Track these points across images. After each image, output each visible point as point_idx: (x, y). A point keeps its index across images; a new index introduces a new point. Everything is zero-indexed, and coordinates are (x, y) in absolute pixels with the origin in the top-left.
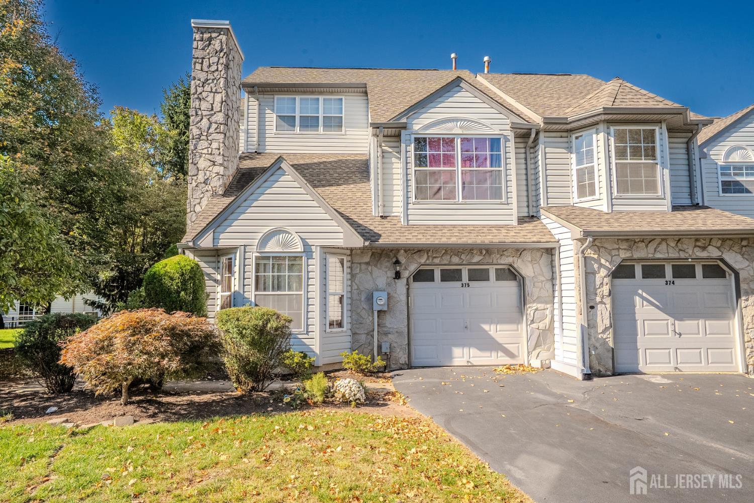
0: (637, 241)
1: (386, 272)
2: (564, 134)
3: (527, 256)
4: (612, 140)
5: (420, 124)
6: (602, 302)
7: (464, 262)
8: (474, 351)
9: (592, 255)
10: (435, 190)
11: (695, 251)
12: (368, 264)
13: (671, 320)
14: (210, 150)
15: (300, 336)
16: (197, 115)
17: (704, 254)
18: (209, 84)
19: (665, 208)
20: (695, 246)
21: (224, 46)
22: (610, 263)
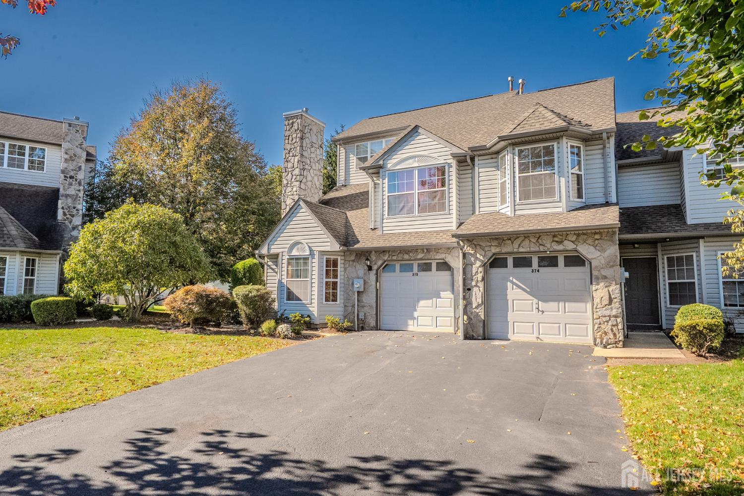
0: (505, 239)
1: (364, 266)
2: (494, 156)
3: (455, 253)
4: (517, 158)
6: (476, 286)
7: (412, 259)
9: (470, 251)
10: (400, 208)
11: (552, 245)
12: (353, 261)
13: (535, 301)
14: (292, 192)
15: (308, 306)
16: (286, 171)
17: (562, 247)
18: (292, 151)
19: (560, 210)
20: (553, 241)
21: (300, 126)
22: (484, 257)
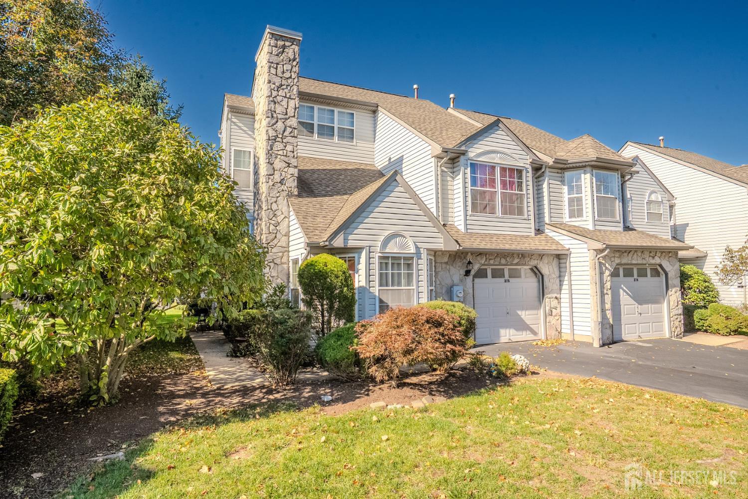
1: (459, 270)
2: (560, 171)
3: (545, 260)
4: (594, 179)
5: (473, 152)
6: (607, 294)
7: (507, 263)
8: (512, 331)
11: (649, 259)
12: (447, 263)
13: (637, 304)
14: (285, 151)
16: (272, 117)
17: (653, 262)
18: (283, 89)
20: (650, 256)
21: (297, 56)
22: (611, 267)
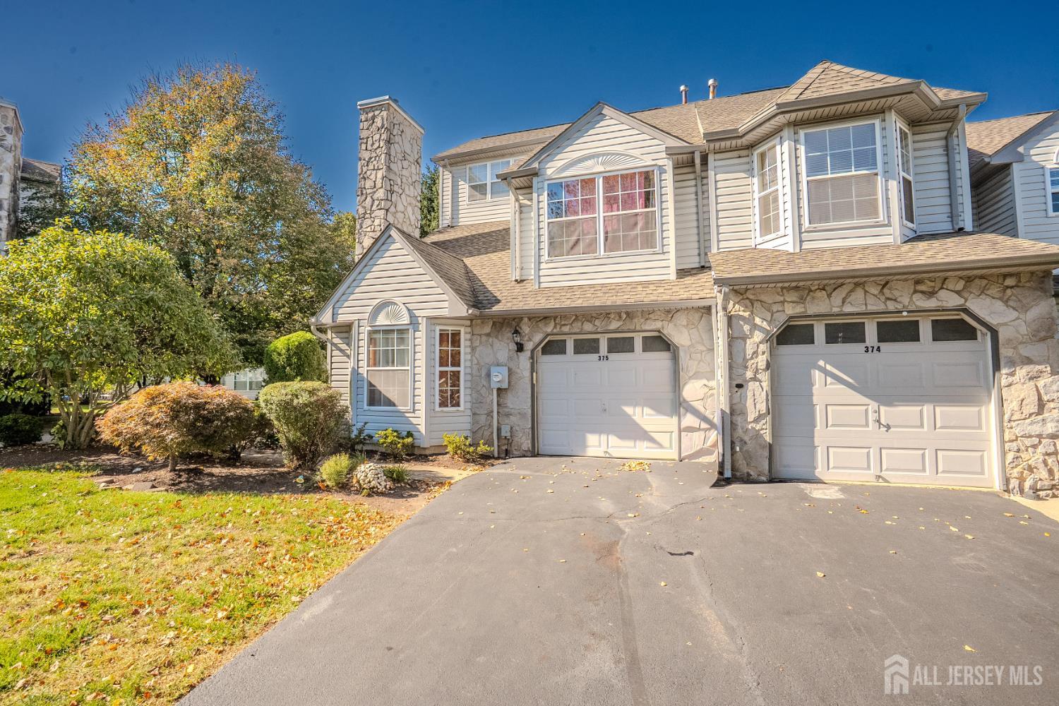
0: (813, 288)
1: (508, 344)
2: (743, 153)
3: (682, 319)
4: (802, 149)
5: (554, 168)
6: (754, 379)
7: (599, 330)
8: (613, 440)
9: (741, 313)
10: (571, 244)
11: (914, 299)
12: (488, 335)
13: (873, 405)
14: (373, 227)
15: (407, 415)
16: (362, 194)
17: (931, 303)
18: (372, 162)
19: (890, 240)
20: (915, 292)
21: (385, 122)
22: (769, 323)
